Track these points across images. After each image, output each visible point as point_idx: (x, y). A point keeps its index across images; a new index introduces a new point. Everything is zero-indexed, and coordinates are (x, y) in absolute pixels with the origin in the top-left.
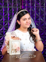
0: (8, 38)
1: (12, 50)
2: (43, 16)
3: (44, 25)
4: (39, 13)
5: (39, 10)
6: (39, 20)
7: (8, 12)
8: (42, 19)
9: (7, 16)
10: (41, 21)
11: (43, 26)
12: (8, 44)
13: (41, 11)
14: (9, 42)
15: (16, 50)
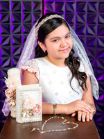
0: (13, 83)
1: (23, 111)
2: (95, 23)
3: (95, 44)
4: (85, 17)
5: (85, 9)
6: (84, 31)
7: (10, 12)
8: (90, 31)
9: (8, 22)
10: (88, 34)
11: (93, 46)
12: (14, 97)
13: (89, 11)
14: (14, 92)
15: (31, 111)
